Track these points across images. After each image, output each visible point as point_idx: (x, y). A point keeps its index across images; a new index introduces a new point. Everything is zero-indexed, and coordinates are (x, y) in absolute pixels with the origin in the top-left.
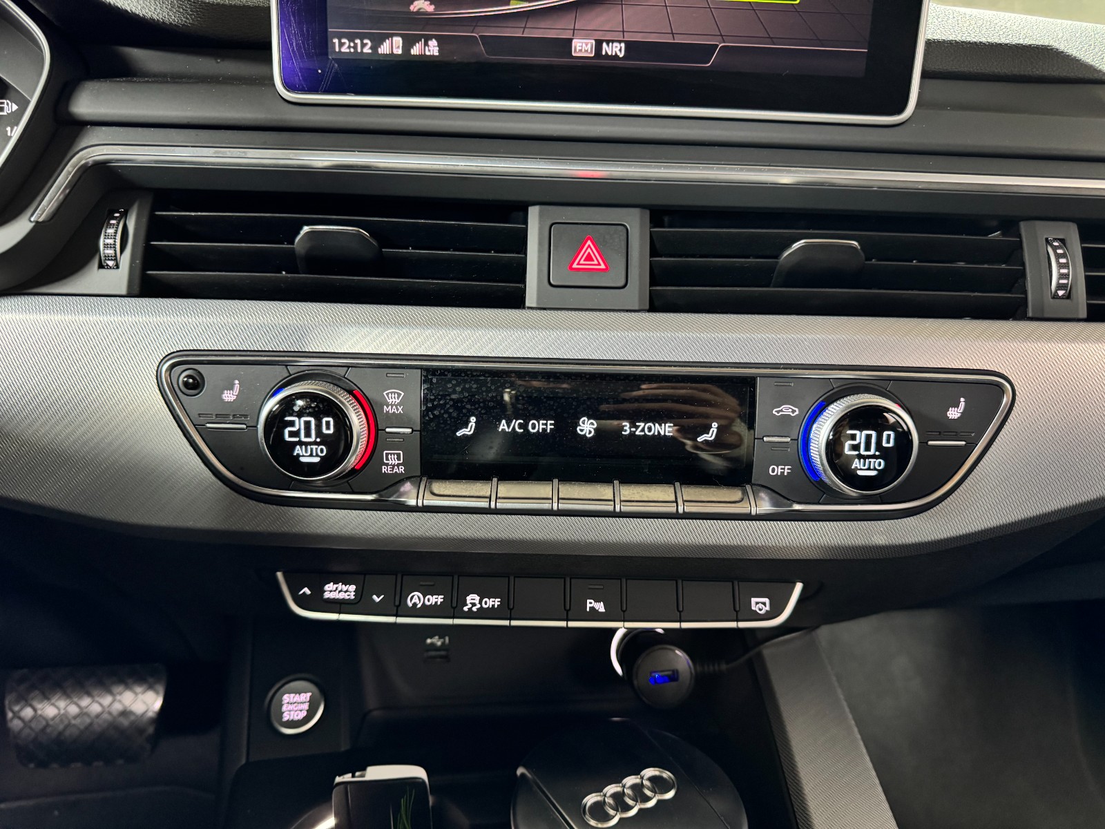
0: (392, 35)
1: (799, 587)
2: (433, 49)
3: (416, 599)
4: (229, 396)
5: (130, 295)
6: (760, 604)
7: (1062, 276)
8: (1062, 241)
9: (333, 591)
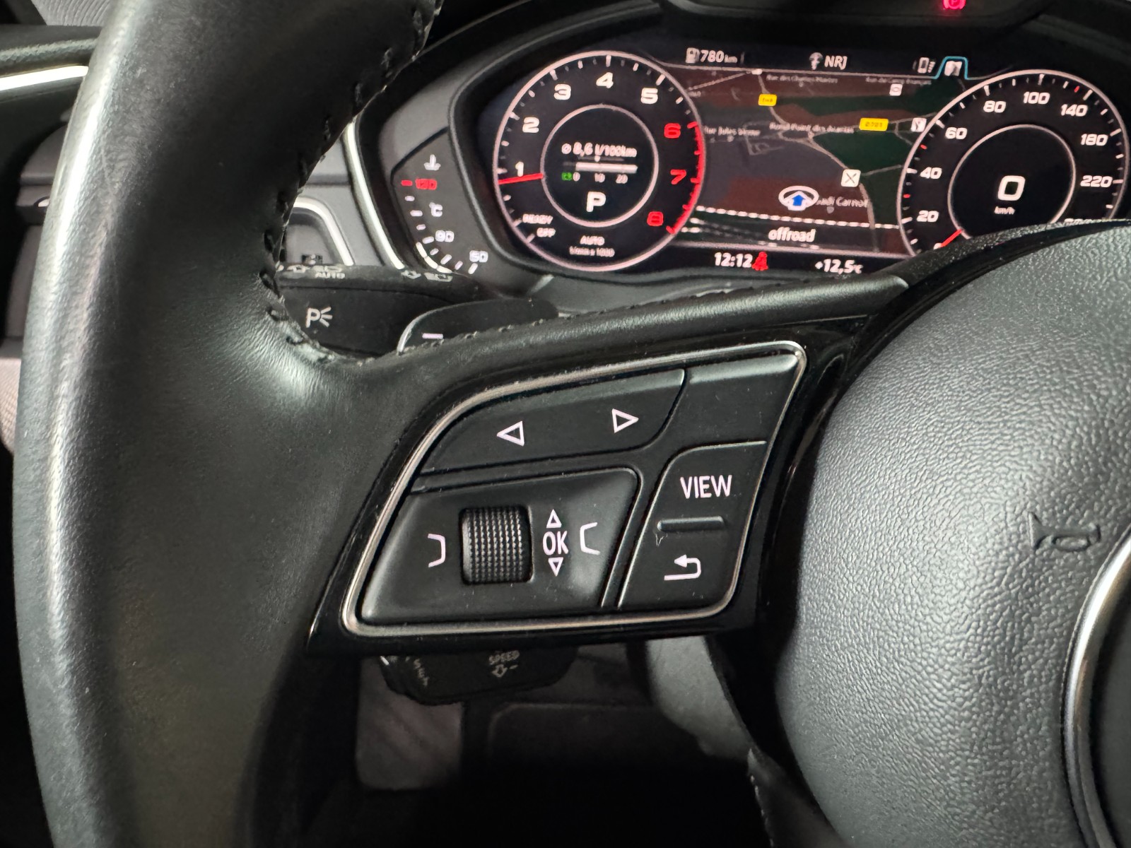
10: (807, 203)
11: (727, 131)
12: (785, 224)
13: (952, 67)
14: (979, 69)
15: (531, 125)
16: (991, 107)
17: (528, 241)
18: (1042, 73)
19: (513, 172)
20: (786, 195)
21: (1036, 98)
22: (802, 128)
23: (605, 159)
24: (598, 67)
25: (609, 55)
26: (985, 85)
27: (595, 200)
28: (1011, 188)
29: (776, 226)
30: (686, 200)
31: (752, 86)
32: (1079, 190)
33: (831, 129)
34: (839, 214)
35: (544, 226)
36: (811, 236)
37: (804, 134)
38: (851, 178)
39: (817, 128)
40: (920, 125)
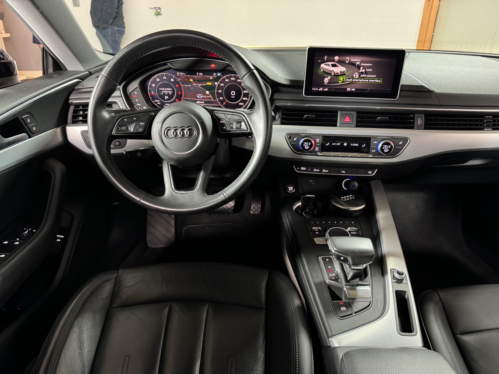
0: (321, 88)
1: (377, 170)
2: (327, 90)
3: (315, 170)
4: (295, 139)
5: (280, 125)
6: (370, 172)
7: (420, 123)
8: (421, 117)
9: (302, 168)
10: (201, 97)
11: (186, 85)
12: (199, 101)
13: (219, 74)
14: (223, 75)
15: (154, 85)
16: (226, 80)
17: (156, 105)
18: (233, 75)
19: (151, 93)
20: (198, 96)
21: (233, 79)
22: (198, 85)
23: (167, 90)
24: (163, 76)
25: (164, 74)
26: (225, 77)
27: (166, 97)
28: (233, 93)
29: (197, 101)
30: (182, 97)
31: (188, 78)
32: (244, 93)
33: (202, 85)
34: (207, 98)
35: (159, 102)
36: (203, 102)
37: (198, 86)
38: (207, 92)
39: (200, 85)
40: (216, 83)
